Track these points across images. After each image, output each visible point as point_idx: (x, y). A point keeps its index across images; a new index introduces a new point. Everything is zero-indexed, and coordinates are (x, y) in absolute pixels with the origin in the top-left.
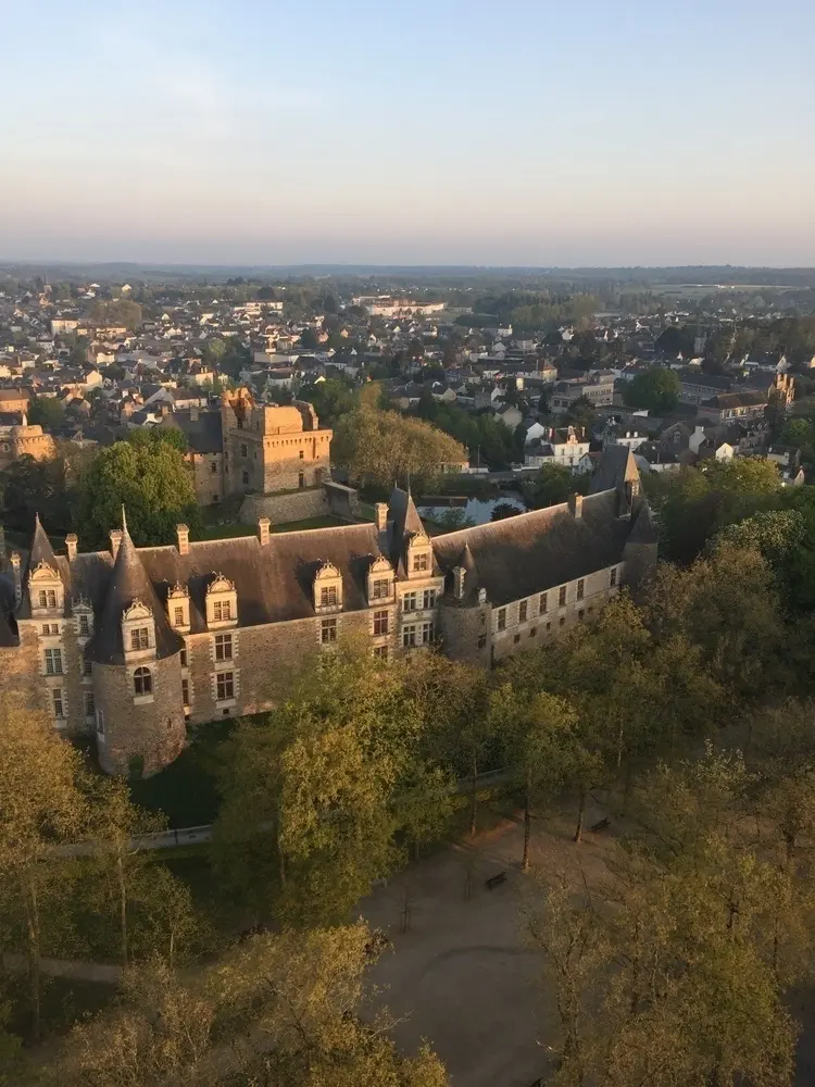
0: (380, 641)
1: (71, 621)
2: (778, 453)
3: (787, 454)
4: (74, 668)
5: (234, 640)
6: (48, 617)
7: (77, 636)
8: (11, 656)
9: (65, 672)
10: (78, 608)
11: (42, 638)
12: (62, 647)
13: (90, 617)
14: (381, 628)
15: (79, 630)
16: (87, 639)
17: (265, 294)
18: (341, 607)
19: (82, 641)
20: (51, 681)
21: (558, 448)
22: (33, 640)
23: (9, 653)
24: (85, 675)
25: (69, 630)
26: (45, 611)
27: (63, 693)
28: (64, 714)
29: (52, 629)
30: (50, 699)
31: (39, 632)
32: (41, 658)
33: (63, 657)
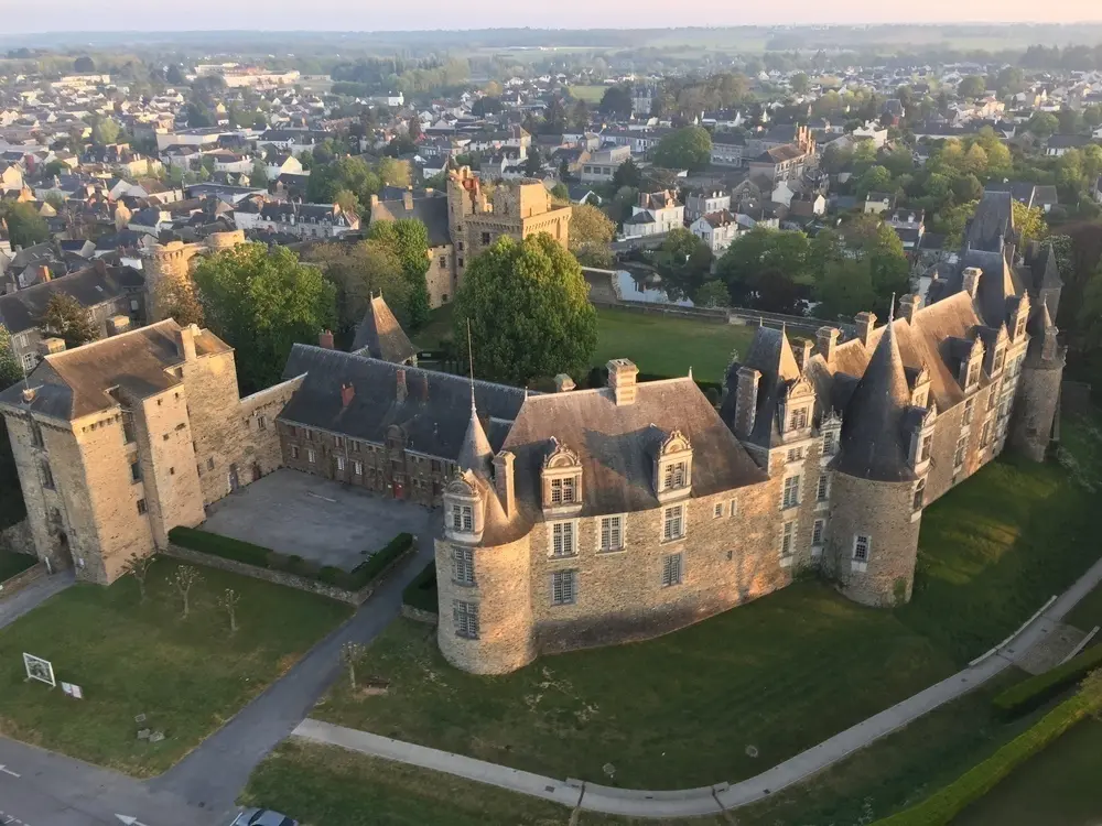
0: (988, 416)
1: (816, 440)
2: (877, 201)
3: (886, 200)
4: (809, 495)
6: (798, 439)
7: (820, 457)
8: (756, 493)
9: (800, 501)
10: (827, 423)
11: (789, 466)
13: (837, 432)
15: (823, 448)
16: (830, 458)
17: (83, 66)
18: (977, 385)
19: (824, 462)
20: (786, 514)
21: (657, 214)
22: (781, 468)
23: (755, 490)
24: (819, 501)
25: (812, 450)
26: (795, 433)
27: (795, 525)
28: (791, 550)
29: (796, 453)
30: (783, 536)
31: (785, 459)
32: (783, 490)
33: (801, 484)
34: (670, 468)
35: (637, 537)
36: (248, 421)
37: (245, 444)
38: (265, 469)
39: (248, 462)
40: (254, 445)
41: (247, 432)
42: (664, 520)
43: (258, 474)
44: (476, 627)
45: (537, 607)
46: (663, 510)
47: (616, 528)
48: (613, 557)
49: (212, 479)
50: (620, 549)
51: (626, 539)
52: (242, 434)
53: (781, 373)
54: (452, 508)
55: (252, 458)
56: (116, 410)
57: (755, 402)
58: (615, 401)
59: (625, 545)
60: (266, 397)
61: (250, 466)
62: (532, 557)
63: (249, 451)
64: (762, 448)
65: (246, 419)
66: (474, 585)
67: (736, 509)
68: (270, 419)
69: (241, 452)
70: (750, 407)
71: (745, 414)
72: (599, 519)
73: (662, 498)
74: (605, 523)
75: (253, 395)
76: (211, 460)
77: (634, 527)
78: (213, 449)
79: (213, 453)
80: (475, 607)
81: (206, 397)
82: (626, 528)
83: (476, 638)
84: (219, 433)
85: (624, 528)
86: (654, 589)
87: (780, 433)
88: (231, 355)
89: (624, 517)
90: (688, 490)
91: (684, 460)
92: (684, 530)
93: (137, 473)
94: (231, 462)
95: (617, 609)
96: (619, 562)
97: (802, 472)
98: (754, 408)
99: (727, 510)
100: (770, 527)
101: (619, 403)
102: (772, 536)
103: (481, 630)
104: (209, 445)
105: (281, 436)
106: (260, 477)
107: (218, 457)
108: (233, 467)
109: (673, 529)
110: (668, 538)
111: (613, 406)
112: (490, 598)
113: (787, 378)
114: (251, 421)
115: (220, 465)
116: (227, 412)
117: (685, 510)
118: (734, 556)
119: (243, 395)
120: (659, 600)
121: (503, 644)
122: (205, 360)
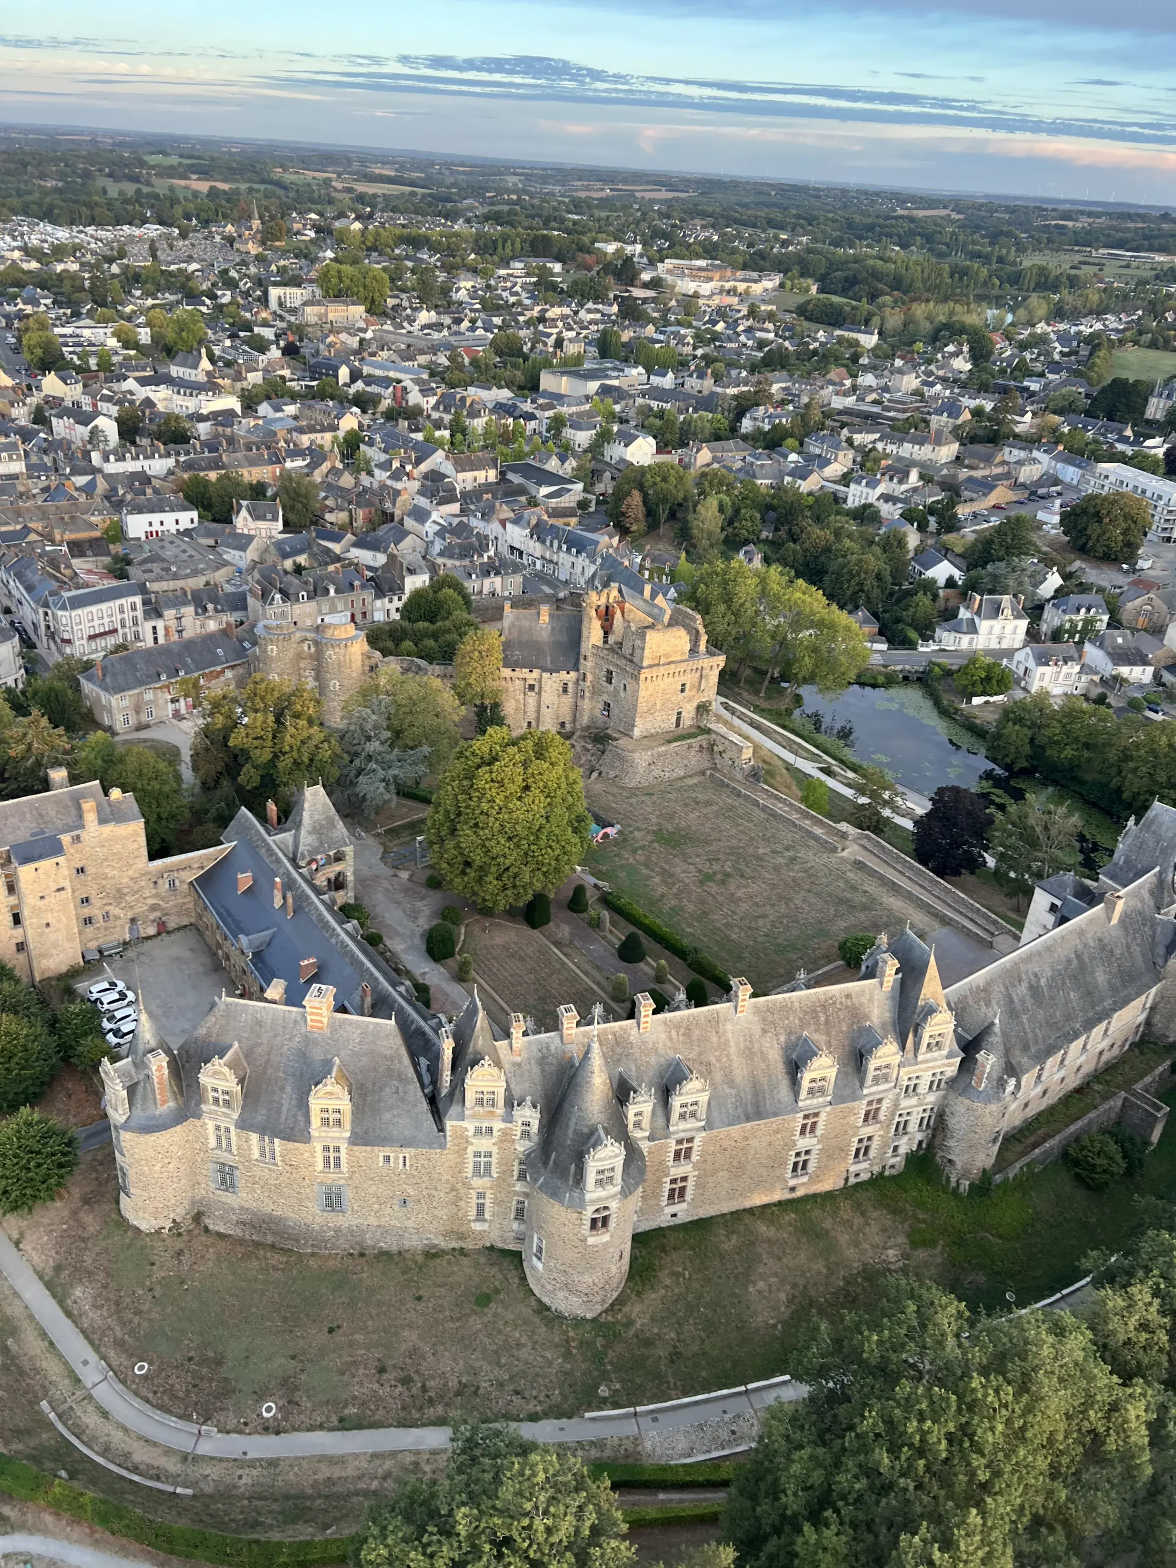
0: (866, 1131)
1: (511, 1125)
4: (505, 1173)
5: (697, 1143)
7: (515, 1141)
9: (495, 1175)
10: (521, 1113)
11: (473, 1140)
12: (495, 1150)
13: (535, 1124)
14: (870, 1116)
15: (519, 1134)
16: (529, 1145)
18: (829, 1098)
19: (521, 1147)
20: (477, 1182)
22: (462, 1141)
23: (433, 1154)
24: (519, 1182)
26: (481, 1111)
27: (490, 1195)
28: (487, 1216)
29: (484, 1130)
30: (474, 1201)
31: (470, 1134)
32: (470, 1160)
33: (494, 1160)
34: (325, 1110)
35: (292, 1161)
36: (156, 882)
37: (151, 901)
38: (172, 925)
39: (152, 917)
40: (160, 903)
41: (154, 891)
42: (320, 1154)
43: (163, 929)
46: (319, 1144)
47: (271, 1148)
48: (270, 1169)
49: (106, 929)
50: (276, 1165)
51: (281, 1159)
52: (148, 892)
53: (471, 1050)
55: (157, 914)
57: (448, 1068)
58: (305, 1025)
59: (280, 1163)
60: (181, 862)
61: (154, 921)
63: (154, 908)
65: (155, 879)
67: (408, 1164)
68: (181, 882)
69: (145, 908)
70: (442, 1072)
72: (255, 1136)
73: (314, 1133)
74: (262, 1141)
75: (165, 860)
76: (107, 913)
77: (286, 1152)
78: (111, 904)
79: (107, 908)
81: (106, 860)
82: (280, 1151)
84: (119, 891)
85: (278, 1150)
86: (313, 1209)
87: (462, 1111)
88: (142, 825)
89: (277, 1141)
90: (347, 1133)
91: (341, 1107)
92: (344, 1167)
93: (17, 920)
94: (130, 915)
95: (277, 1213)
96: (274, 1175)
98: (448, 1073)
99: (399, 1162)
100: (454, 1190)
101: (308, 1029)
102: (459, 1198)
103: (132, 1191)
104: (105, 901)
105: (195, 896)
106: (166, 932)
107: (114, 910)
108: (133, 920)
109: (332, 1162)
110: (328, 1170)
111: (303, 1029)
114: (160, 881)
115: (117, 918)
116: (131, 873)
117: (343, 1150)
118: (410, 1205)
119: (152, 857)
120: (318, 1220)
121: (151, 1209)
122: (108, 829)
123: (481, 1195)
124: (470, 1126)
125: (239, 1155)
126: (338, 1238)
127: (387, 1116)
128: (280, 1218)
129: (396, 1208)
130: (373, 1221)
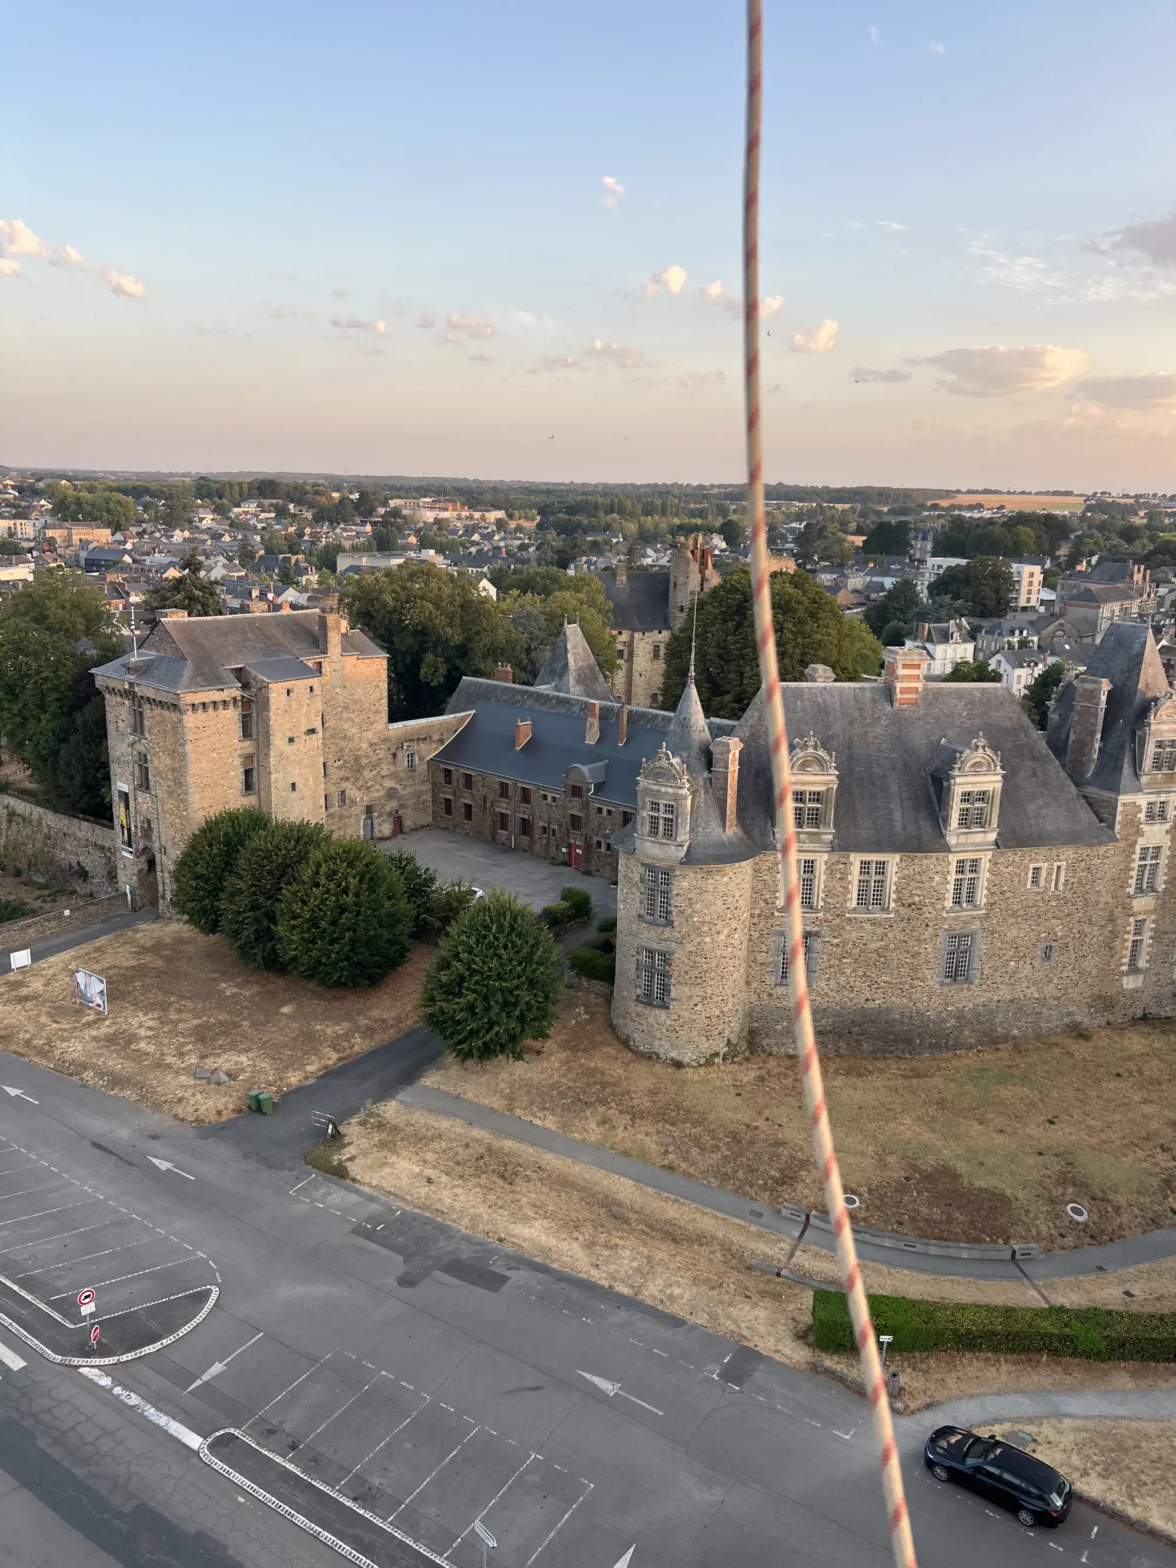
6: (1163, 788)
8: (1094, 862)
11: (1147, 828)
20: (1138, 903)
21: (938, 650)
22: (1134, 829)
23: (1094, 855)
26: (1158, 778)
27: (1150, 925)
28: (1142, 964)
29: (1157, 809)
30: (1131, 937)
31: (1142, 816)
32: (1135, 865)
33: (1163, 861)
34: (967, 797)
35: (912, 895)
36: (394, 755)
37: (389, 783)
38: (408, 823)
39: (388, 808)
40: (398, 787)
41: (392, 769)
42: (952, 877)
43: (399, 827)
44: (665, 989)
45: (754, 985)
46: (953, 859)
47: (879, 877)
48: (873, 922)
49: (341, 817)
50: (884, 910)
51: (893, 896)
52: (386, 769)
53: (1141, 686)
54: (648, 806)
55: (394, 804)
56: (234, 692)
57: (1100, 727)
58: (892, 703)
59: (893, 905)
60: (422, 728)
61: (390, 814)
62: (754, 903)
63: (391, 794)
64: (1107, 794)
65: (393, 751)
66: (670, 923)
67: (1062, 880)
68: (421, 759)
69: (382, 793)
70: (1093, 733)
71: (1083, 745)
72: (856, 859)
73: (952, 840)
74: (865, 866)
75: (405, 723)
76: (343, 792)
77: (907, 879)
78: (347, 779)
79: (346, 785)
80: (666, 957)
81: (346, 708)
82: (895, 879)
83: (665, 1007)
84: (357, 760)
85: (892, 876)
86: (930, 982)
87: (1137, 776)
88: (385, 662)
89: (893, 860)
90: (993, 836)
91: (989, 788)
92: (982, 896)
93: (250, 783)
94: (366, 800)
95: (871, 1005)
96: (879, 931)
97: (1166, 841)
98: (1099, 736)
99: (1048, 881)
100: (1111, 919)
101: (896, 705)
102: (1114, 934)
103: (673, 994)
104: (342, 773)
105: (434, 784)
106: (401, 832)
107: (353, 792)
108: (369, 810)
109: (965, 893)
110: (957, 908)
111: (888, 708)
112: (689, 947)
113: (1150, 695)
114: (400, 754)
115: (353, 802)
116: (369, 735)
117: (985, 865)
118: (1055, 955)
119: (392, 719)
120: (936, 1002)
121: (702, 1022)
122: (351, 661)
123: (1140, 924)
124: (1142, 800)
125: (826, 909)
126: (960, 1028)
127: (1032, 807)
128: (878, 1011)
129: (1037, 963)
130: (1005, 993)
